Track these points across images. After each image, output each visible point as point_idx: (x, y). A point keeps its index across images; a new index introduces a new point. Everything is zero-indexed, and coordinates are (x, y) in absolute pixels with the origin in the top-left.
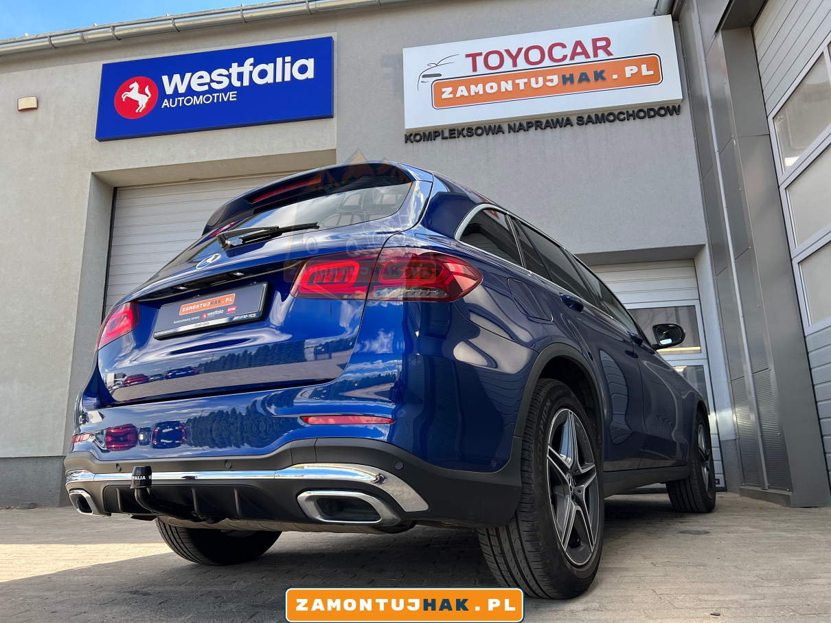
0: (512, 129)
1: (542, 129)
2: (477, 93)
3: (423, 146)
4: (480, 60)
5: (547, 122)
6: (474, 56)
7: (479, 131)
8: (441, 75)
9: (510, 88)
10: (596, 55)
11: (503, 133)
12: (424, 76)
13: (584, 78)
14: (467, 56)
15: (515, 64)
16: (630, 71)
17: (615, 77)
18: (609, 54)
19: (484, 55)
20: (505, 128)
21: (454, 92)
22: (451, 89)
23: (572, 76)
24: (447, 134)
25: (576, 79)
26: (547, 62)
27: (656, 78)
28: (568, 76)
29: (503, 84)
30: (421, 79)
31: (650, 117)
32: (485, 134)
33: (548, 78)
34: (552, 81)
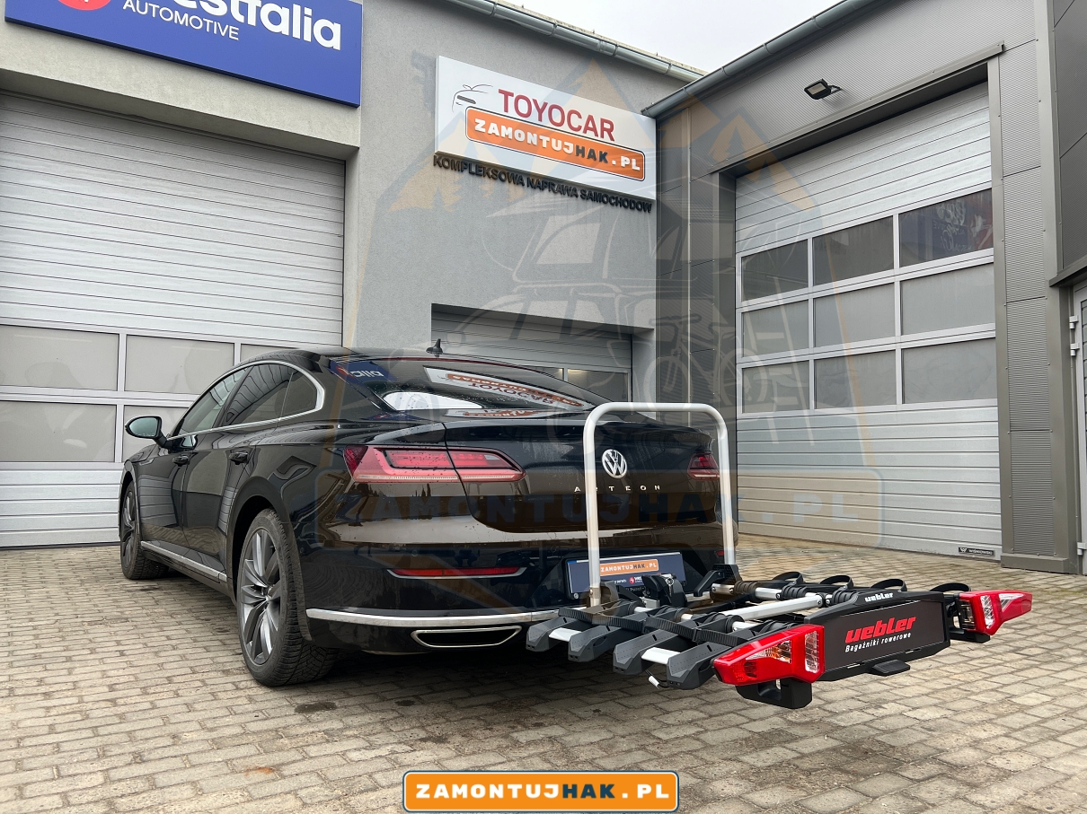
0: (530, 184)
1: (554, 192)
2: (507, 136)
3: (451, 175)
4: (511, 100)
5: (559, 187)
6: (507, 94)
7: (503, 177)
8: (475, 103)
9: (535, 143)
10: (602, 136)
11: (523, 185)
12: (460, 97)
13: (592, 155)
14: (501, 91)
15: (540, 119)
16: (624, 161)
17: (614, 162)
18: (612, 139)
19: (515, 96)
20: (525, 182)
21: (486, 126)
22: (482, 123)
23: (583, 148)
24: (473, 170)
25: (586, 155)
26: (565, 127)
27: (639, 175)
28: (580, 148)
29: (529, 134)
30: (457, 100)
31: (632, 208)
32: (507, 181)
33: (566, 143)
34: (567, 147)
